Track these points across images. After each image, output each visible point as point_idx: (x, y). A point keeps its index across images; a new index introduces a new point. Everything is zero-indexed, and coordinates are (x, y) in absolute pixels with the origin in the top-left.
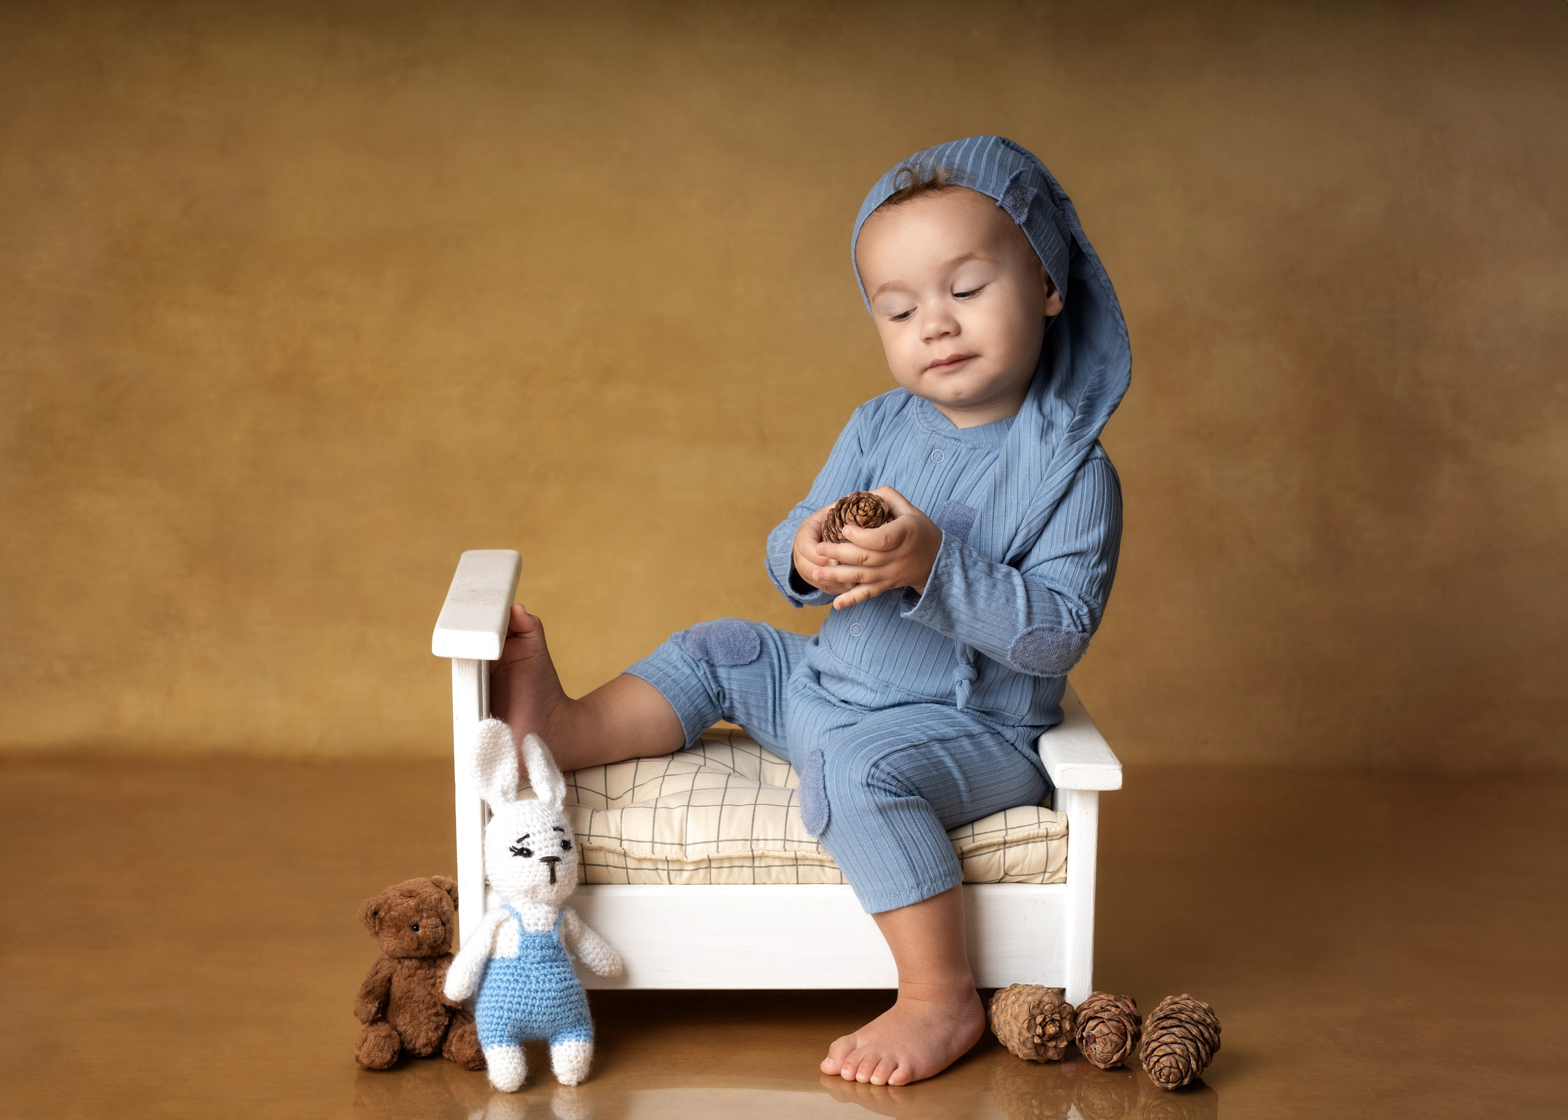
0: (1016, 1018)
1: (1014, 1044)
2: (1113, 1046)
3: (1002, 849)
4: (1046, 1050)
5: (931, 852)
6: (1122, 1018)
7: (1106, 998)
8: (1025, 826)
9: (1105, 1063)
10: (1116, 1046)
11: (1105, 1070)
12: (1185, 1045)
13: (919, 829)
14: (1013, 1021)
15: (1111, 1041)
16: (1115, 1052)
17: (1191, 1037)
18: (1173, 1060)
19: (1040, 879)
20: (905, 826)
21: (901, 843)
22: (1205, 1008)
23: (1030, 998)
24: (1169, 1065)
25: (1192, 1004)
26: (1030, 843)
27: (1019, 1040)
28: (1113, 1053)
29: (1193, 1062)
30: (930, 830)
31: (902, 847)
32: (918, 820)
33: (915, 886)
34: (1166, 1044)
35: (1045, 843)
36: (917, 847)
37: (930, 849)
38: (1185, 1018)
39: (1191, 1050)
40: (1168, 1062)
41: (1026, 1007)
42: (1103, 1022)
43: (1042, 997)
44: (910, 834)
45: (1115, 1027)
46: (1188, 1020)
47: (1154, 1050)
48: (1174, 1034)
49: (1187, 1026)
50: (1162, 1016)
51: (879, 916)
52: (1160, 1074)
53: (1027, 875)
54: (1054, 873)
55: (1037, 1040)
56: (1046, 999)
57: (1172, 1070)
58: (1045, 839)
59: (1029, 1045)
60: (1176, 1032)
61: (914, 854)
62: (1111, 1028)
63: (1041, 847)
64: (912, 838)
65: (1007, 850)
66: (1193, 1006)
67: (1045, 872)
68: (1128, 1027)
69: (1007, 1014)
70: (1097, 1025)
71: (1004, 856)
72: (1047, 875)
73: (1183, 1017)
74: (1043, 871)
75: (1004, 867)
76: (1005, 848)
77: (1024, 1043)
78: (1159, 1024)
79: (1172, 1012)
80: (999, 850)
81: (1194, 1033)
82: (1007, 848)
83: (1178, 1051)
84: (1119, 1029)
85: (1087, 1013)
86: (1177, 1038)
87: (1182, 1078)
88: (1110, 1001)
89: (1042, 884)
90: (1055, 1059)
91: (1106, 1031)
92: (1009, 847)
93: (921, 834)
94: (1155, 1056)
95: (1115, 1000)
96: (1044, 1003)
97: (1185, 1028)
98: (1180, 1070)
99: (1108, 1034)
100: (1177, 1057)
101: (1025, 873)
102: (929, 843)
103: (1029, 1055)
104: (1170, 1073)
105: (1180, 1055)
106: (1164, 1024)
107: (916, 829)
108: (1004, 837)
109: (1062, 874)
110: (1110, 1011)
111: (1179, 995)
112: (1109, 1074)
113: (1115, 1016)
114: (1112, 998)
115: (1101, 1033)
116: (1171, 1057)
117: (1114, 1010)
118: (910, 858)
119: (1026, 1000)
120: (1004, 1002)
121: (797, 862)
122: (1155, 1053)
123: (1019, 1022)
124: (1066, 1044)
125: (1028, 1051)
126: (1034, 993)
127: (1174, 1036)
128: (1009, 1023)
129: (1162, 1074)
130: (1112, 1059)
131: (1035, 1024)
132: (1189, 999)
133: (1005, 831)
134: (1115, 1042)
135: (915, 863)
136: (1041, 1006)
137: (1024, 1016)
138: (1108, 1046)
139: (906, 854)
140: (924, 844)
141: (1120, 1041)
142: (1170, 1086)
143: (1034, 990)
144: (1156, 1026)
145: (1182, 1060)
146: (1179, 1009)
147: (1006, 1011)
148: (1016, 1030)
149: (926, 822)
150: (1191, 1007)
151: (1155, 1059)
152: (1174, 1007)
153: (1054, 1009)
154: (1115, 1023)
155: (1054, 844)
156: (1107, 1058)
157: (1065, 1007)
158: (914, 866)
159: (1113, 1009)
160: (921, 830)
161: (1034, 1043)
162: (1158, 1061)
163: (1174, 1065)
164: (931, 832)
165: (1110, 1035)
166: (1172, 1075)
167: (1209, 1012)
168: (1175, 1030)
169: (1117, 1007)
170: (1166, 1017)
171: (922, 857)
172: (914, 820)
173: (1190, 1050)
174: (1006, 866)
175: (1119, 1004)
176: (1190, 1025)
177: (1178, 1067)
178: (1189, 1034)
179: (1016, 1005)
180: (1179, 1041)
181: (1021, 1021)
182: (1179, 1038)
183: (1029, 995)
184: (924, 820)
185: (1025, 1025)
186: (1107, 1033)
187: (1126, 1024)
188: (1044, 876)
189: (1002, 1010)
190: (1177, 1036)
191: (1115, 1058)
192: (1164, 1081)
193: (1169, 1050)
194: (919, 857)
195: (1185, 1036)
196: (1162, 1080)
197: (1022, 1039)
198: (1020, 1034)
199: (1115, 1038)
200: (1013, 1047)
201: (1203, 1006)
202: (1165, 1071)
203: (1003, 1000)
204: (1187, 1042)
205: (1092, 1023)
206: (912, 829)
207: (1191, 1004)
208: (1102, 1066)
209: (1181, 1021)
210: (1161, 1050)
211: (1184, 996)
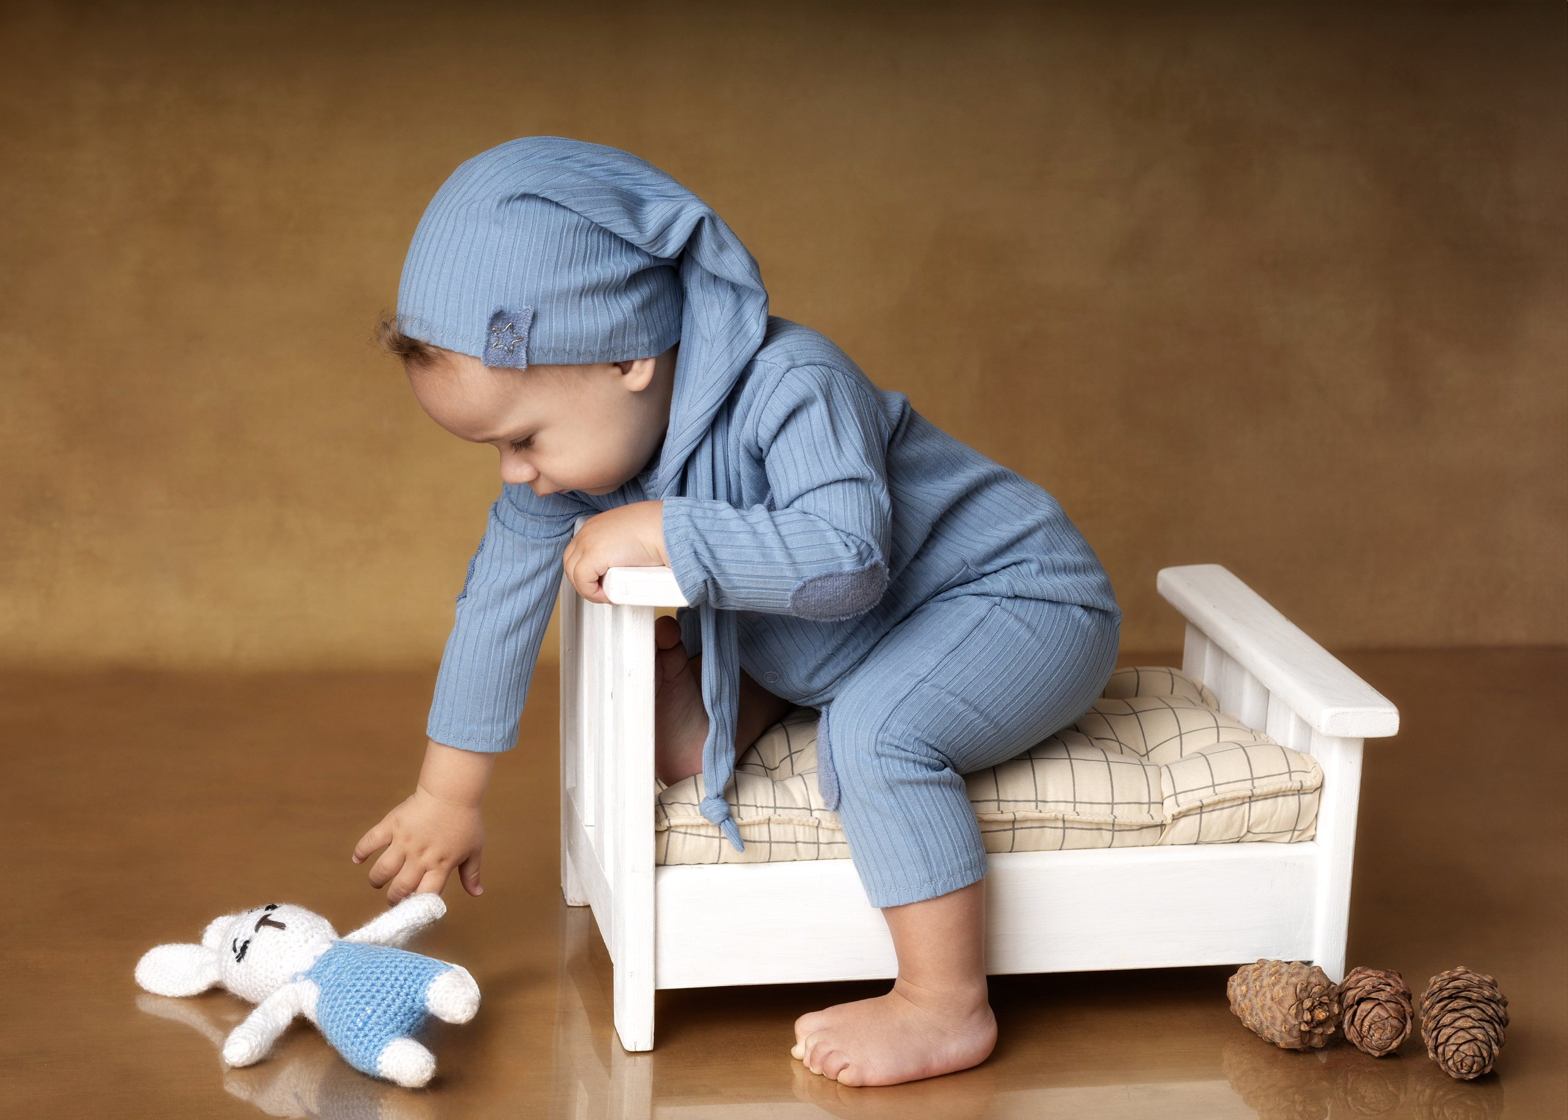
0: (1280, 1002)
1: (1274, 1032)
2: (1394, 1032)
3: (1246, 802)
4: (1311, 1038)
5: (952, 840)
6: (1399, 999)
7: (1374, 975)
8: (1274, 775)
9: (1380, 1050)
10: (1396, 1031)
11: (1380, 1057)
12: (1483, 1028)
13: (939, 812)
14: (1275, 1007)
15: (1391, 1026)
16: (1394, 1038)
17: (1488, 1019)
18: (1475, 1048)
19: (1288, 837)
20: (922, 807)
21: (914, 830)
22: (1489, 981)
23: (1294, 980)
24: (1473, 1054)
25: (1478, 978)
26: (1280, 796)
27: (1285, 1028)
28: (1393, 1039)
29: (1495, 1047)
30: (953, 813)
31: (916, 832)
32: (939, 802)
33: (928, 879)
34: (1462, 1029)
35: (1297, 797)
36: (934, 833)
37: (950, 837)
38: (1477, 997)
39: (1492, 1033)
40: (1471, 1051)
41: (1291, 989)
42: (1379, 1004)
43: (1308, 977)
44: (928, 819)
45: (1395, 1010)
46: (1480, 999)
47: (1450, 1037)
48: (1469, 1016)
49: (1481, 1005)
50: (1446, 996)
51: (887, 911)
52: (1461, 1064)
53: (1274, 833)
54: (1303, 831)
55: (1304, 1028)
56: (1313, 980)
57: (1476, 1059)
58: (1297, 792)
59: (1295, 1033)
60: (1473, 1015)
61: (930, 842)
62: (1391, 1012)
63: (1292, 801)
64: (930, 823)
65: (1252, 804)
66: (1479, 981)
67: (1294, 830)
68: (1406, 1008)
69: (1266, 997)
70: (1373, 1008)
71: (1250, 811)
72: (1296, 833)
73: (1475, 996)
74: (1292, 829)
75: (1248, 824)
76: (1250, 802)
77: (1289, 1032)
78: (1446, 1005)
79: (1458, 990)
80: (1244, 803)
81: (1489, 1014)
82: (1252, 801)
83: (1480, 1037)
84: (1398, 1011)
85: (1357, 994)
86: (1474, 1022)
87: (1485, 1066)
88: (1380, 978)
89: (1289, 843)
90: (1319, 1047)
91: (1384, 1014)
92: (1255, 801)
93: (942, 819)
94: (1453, 1044)
95: (1386, 977)
96: (1312, 985)
97: (1478, 1008)
98: (1484, 1059)
99: (1387, 1018)
100: (1479, 1044)
101: (1272, 831)
102: (950, 830)
103: (1293, 1044)
104: (1474, 1062)
105: (1481, 1041)
106: (1454, 1005)
107: (936, 813)
108: (1251, 790)
109: (1311, 832)
110: (1384, 990)
111: (1453, 968)
112: (1384, 1062)
113: (1392, 997)
114: (1382, 974)
115: (1379, 1017)
116: (1472, 1044)
117: (1389, 990)
118: (925, 846)
119: (1290, 981)
120: (1258, 983)
121: (1014, 826)
122: (1452, 1040)
123: (1284, 1007)
124: (1334, 1029)
125: (1292, 1040)
126: (1298, 973)
127: (1470, 1020)
128: (1270, 1008)
129: (1464, 1064)
130: (1390, 1045)
131: (1303, 1009)
132: (1467, 973)
133: (1251, 781)
134: (1396, 1027)
135: (930, 853)
136: (1309, 988)
137: (1290, 1000)
138: (1388, 1032)
139: (919, 841)
140: (944, 830)
141: (1399, 1025)
142: (1471, 1077)
143: (1297, 970)
144: (1442, 1009)
145: (1485, 1046)
146: (1465, 986)
147: (1264, 994)
148: (1279, 1017)
149: (948, 804)
150: (1476, 982)
151: (1454, 1048)
152: (1457, 983)
153: (1323, 991)
154: (1393, 1005)
155: (1306, 799)
156: (1385, 1045)
157: (1333, 988)
158: (928, 855)
159: (1388, 988)
160: (942, 813)
161: (1300, 1030)
162: (1457, 1050)
163: (1478, 1053)
164: (954, 816)
165: (1390, 1019)
166: (1475, 1065)
167: (1493, 985)
168: (1468, 1012)
169: (1389, 985)
170: (1451, 997)
171: (940, 846)
172: (934, 802)
173: (1490, 1033)
174: (1251, 822)
175: (1391, 981)
176: (1483, 1004)
177: (1482, 1055)
178: (1485, 1015)
179: (1277, 988)
180: (1477, 1024)
181: (1287, 1006)
182: (1475, 1020)
183: (1292, 975)
184: (947, 801)
185: (1293, 1011)
186: (1386, 1016)
187: (1405, 1006)
188: (1293, 835)
189: (1257, 992)
190: (1473, 1019)
191: (1395, 1044)
192: (1466, 1072)
193: (1469, 1037)
194: (936, 845)
195: (1483, 1018)
196: (1463, 1071)
197: (1287, 1026)
198: (1285, 1021)
199: (1395, 1022)
200: (1273, 1035)
201: (1486, 979)
202: (1468, 1061)
203: (1255, 980)
204: (1486, 1025)
205: (1365, 1006)
206: (931, 812)
207: (1476, 979)
208: (1377, 1054)
209: (1470, 1000)
210: (1459, 1037)
211: (1460, 969)
